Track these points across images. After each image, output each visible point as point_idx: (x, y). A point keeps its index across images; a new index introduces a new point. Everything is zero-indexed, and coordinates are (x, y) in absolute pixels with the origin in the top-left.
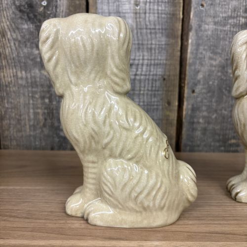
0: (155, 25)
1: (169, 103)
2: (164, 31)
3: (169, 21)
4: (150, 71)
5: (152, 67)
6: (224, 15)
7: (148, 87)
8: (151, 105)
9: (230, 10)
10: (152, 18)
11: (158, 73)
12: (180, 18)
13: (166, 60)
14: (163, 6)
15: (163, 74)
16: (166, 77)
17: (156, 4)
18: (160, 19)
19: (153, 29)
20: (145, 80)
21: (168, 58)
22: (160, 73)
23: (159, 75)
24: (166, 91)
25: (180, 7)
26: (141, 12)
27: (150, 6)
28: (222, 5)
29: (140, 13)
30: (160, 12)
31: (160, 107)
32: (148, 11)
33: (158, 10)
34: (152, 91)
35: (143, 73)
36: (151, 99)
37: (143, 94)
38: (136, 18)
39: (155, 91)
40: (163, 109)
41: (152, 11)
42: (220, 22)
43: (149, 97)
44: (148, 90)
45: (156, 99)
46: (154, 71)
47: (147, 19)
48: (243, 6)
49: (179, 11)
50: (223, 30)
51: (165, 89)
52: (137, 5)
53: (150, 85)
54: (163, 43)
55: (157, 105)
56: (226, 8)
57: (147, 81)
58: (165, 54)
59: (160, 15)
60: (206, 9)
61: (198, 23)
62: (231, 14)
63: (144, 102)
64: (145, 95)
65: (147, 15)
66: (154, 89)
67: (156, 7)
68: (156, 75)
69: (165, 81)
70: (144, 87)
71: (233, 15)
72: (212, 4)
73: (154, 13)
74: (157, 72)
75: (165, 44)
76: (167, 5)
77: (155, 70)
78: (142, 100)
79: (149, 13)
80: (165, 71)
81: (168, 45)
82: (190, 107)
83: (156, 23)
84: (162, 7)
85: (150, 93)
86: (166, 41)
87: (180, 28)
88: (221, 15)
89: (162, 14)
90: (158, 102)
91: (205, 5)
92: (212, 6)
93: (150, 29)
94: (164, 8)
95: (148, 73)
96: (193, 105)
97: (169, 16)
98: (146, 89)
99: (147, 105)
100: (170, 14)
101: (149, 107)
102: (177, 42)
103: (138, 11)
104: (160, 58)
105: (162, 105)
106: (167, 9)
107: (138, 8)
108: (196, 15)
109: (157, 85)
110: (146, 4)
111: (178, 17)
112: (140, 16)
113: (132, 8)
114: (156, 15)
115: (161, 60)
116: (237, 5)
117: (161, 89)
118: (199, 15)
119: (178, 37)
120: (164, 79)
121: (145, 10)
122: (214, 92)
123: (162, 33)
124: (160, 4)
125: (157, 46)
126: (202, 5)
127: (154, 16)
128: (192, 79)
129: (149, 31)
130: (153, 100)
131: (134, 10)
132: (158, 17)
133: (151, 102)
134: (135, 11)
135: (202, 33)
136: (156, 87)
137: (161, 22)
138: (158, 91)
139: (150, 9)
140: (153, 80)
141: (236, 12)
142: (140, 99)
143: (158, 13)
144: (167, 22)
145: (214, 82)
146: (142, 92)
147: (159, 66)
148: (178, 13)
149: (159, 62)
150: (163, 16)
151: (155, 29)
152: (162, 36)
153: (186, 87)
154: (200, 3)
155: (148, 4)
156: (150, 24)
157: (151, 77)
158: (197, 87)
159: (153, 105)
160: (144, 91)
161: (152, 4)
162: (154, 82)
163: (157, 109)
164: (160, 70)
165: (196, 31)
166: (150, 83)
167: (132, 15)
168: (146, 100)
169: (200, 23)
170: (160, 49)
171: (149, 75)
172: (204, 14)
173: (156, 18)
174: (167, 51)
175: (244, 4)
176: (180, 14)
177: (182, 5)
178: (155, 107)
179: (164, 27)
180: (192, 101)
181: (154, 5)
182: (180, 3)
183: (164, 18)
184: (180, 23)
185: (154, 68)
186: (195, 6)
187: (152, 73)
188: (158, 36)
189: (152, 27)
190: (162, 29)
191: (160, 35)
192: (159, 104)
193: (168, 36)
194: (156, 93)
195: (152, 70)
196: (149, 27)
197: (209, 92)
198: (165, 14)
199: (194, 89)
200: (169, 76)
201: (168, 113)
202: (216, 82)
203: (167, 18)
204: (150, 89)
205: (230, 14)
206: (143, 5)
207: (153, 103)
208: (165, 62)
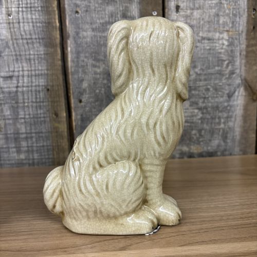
0: (30, 34)
1: (57, 115)
2: (41, 41)
3: (45, 30)
4: (32, 82)
5: (33, 78)
6: (101, 21)
7: (32, 98)
8: (37, 118)
9: (107, 16)
10: (27, 28)
11: (41, 84)
12: (56, 26)
13: (47, 70)
14: (37, 14)
15: (46, 84)
16: (49, 87)
17: (29, 13)
18: (35, 28)
19: (29, 39)
20: (28, 92)
21: (49, 68)
22: (43, 84)
23: (42, 86)
24: (52, 102)
25: (55, 15)
26: (14, 21)
27: (23, 15)
28: (98, 11)
29: (13, 23)
30: (34, 21)
31: (48, 119)
32: (21, 21)
33: (32, 19)
34: (36, 102)
35: (25, 85)
36: (37, 111)
37: (28, 106)
38: (10, 28)
39: (40, 102)
40: (50, 120)
41: (25, 20)
42: (99, 29)
43: (34, 109)
44: (32, 102)
45: (42, 111)
46: (36, 82)
47: (22, 29)
48: (120, 11)
49: (55, 19)
50: (103, 36)
51: (50, 100)
52: (9, 15)
53: (34, 97)
54: (42, 53)
55: (44, 117)
56: (102, 14)
57: (30, 93)
58: (46, 64)
59: (35, 25)
60: (81, 16)
61: (75, 30)
62: (109, 20)
63: (29, 115)
64: (30, 107)
65: (21, 24)
66: (38, 100)
67: (29, 16)
68: (39, 86)
69: (49, 92)
70: (28, 99)
71: (111, 20)
72: (87, 11)
73: (28, 23)
74: (39, 82)
75: (44, 54)
76: (41, 14)
77: (37, 80)
78: (27, 113)
79: (24, 22)
80: (47, 82)
81: (47, 54)
82: (79, 117)
83: (32, 32)
84: (36, 16)
85: (34, 104)
86: (44, 50)
87: (58, 36)
88: (98, 21)
89: (36, 22)
90: (44, 113)
91: (80, 12)
92: (87, 13)
93: (26, 39)
94: (38, 17)
95: (30, 84)
96: (82, 115)
97: (44, 25)
98: (30, 101)
99: (34, 117)
100: (45, 23)
101: (36, 120)
102: (56, 51)
103: (11, 21)
104: (40, 68)
105: (50, 117)
106: (41, 17)
107: (11, 18)
108: (72, 23)
109: (41, 96)
110: (18, 14)
111: (54, 25)
112: (13, 25)
113: (5, 18)
114: (31, 24)
115: (42, 70)
116: (114, 11)
117: (47, 100)
118: (75, 22)
119: (56, 46)
120: (48, 90)
121: (19, 19)
122: (102, 101)
123: (40, 43)
124: (33, 12)
125: (36, 56)
126: (77, 12)
127: (29, 26)
128: (77, 88)
129: (25, 41)
130: (39, 112)
131: (6, 20)
132: (33, 26)
133: (37, 114)
134: (8, 22)
135: (81, 40)
136: (40, 98)
137: (36, 32)
138: (43, 102)
139: (23, 18)
140: (36, 91)
141: (114, 18)
142: (25, 111)
143: (33, 22)
144: (43, 31)
145: (100, 91)
146: (26, 104)
147: (40, 77)
148: (53, 20)
149: (40, 72)
150: (38, 25)
151: (31, 39)
152: (40, 46)
153: (72, 96)
154: (74, 10)
155: (21, 14)
156: (26, 34)
157: (34, 88)
158: (84, 96)
159: (40, 118)
160: (28, 103)
161: (24, 13)
162: (38, 94)
163: (45, 122)
164: (43, 80)
165: (74, 38)
166: (34, 94)
167: (5, 25)
168: (31, 113)
169: (78, 30)
170: (40, 60)
171: (32, 86)
172: (80, 21)
173: (31, 28)
174: (47, 61)
175: (121, 9)
176: (55, 22)
177: (57, 12)
178: (42, 119)
179: (40, 37)
180: (80, 111)
181: (27, 14)
182: (54, 11)
183: (40, 27)
184: (56, 31)
185: (36, 79)
186: (70, 13)
187: (34, 84)
188: (35, 45)
189: (28, 37)
190: (39, 38)
191: (38, 45)
192: (45, 115)
193: (46, 46)
194: (42, 104)
195: (34, 80)
196: (24, 37)
197: (97, 101)
198: (40, 22)
199: (81, 98)
200: (53, 86)
201: (56, 125)
202: (103, 89)
203: (43, 26)
204: (34, 100)
205: (107, 19)
206: (16, 15)
207: (39, 116)
208: (46, 72)
